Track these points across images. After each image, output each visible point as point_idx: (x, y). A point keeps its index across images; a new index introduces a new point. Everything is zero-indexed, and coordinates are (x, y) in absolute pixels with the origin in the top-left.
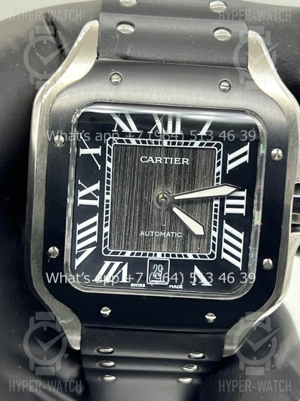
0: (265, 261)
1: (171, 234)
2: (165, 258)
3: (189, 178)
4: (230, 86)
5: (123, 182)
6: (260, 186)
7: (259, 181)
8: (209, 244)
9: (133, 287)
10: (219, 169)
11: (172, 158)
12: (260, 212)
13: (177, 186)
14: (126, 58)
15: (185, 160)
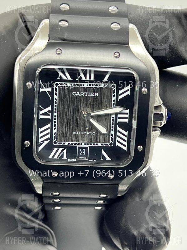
0: (139, 147)
1: (89, 133)
2: (86, 146)
3: (99, 103)
4: (119, 55)
5: (63, 105)
6: (136, 107)
7: (135, 105)
8: (109, 138)
9: (70, 161)
10: (114, 98)
11: (89, 93)
12: (136, 121)
13: (92, 108)
14: (64, 40)
15: (96, 94)
